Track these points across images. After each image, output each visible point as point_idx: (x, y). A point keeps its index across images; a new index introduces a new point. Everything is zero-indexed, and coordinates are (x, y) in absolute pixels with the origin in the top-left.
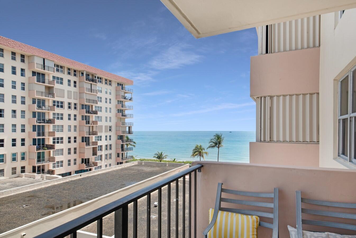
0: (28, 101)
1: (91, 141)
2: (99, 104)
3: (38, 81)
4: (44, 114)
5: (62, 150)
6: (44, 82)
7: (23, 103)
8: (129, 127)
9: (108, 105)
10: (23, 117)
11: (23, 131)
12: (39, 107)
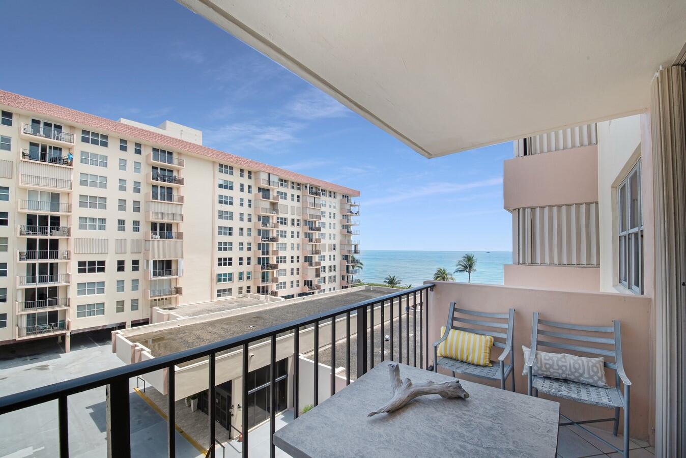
0: (254, 219)
1: (313, 261)
2: (323, 220)
3: (264, 197)
4: (268, 231)
5: (285, 270)
6: (269, 198)
7: (250, 220)
8: (355, 246)
9: (332, 221)
10: (249, 234)
11: (249, 249)
12: (264, 224)
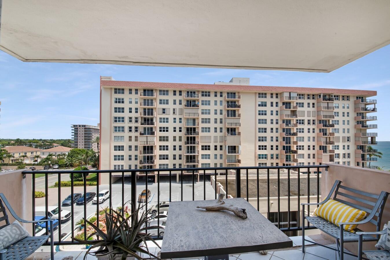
0: (280, 122)
1: (328, 149)
2: (336, 118)
3: (286, 108)
4: (290, 129)
5: (303, 155)
6: (290, 108)
7: (277, 123)
9: (346, 118)
10: (277, 132)
11: (277, 140)
12: (287, 125)
